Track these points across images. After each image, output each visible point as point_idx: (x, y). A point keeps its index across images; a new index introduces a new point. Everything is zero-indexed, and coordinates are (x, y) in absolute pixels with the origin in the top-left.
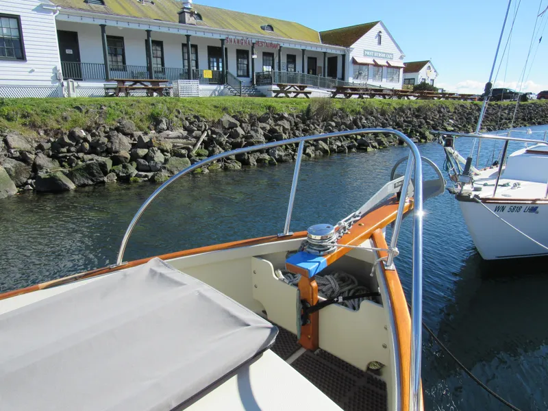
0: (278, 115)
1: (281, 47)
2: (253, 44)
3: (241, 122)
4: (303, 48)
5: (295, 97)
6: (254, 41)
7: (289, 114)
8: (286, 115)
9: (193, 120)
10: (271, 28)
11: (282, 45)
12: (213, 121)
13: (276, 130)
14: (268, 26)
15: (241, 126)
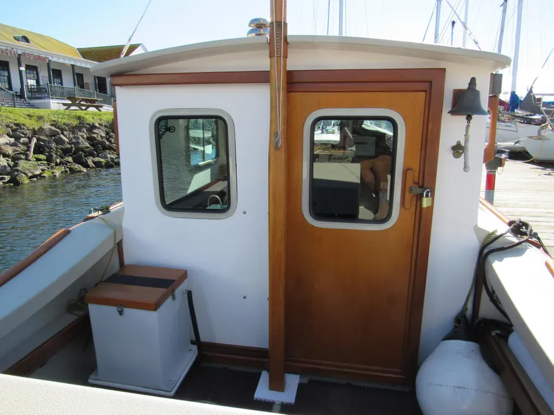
0: (89, 124)
1: (49, 61)
2: (19, 55)
3: (62, 130)
4: (73, 63)
5: (85, 109)
6: (20, 52)
7: (99, 124)
8: (97, 125)
9: (14, 127)
10: (26, 39)
11: (50, 58)
12: (34, 130)
13: (94, 137)
14: (23, 37)
15: (63, 133)
